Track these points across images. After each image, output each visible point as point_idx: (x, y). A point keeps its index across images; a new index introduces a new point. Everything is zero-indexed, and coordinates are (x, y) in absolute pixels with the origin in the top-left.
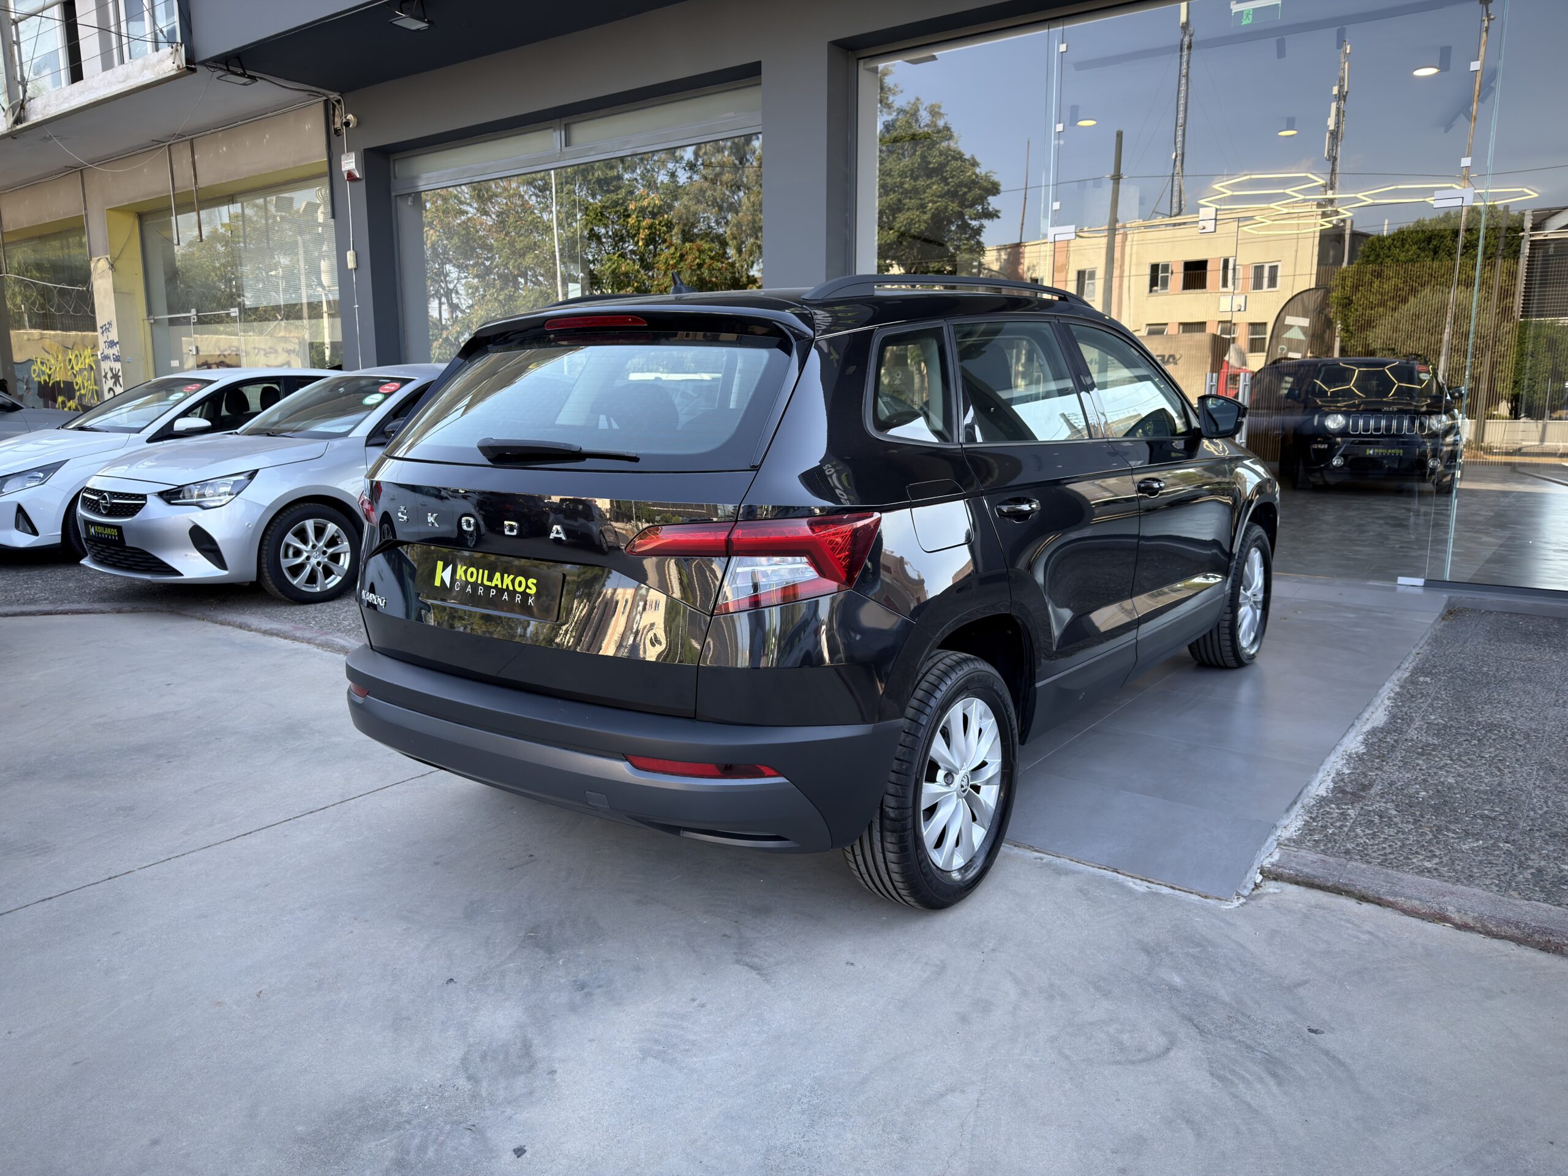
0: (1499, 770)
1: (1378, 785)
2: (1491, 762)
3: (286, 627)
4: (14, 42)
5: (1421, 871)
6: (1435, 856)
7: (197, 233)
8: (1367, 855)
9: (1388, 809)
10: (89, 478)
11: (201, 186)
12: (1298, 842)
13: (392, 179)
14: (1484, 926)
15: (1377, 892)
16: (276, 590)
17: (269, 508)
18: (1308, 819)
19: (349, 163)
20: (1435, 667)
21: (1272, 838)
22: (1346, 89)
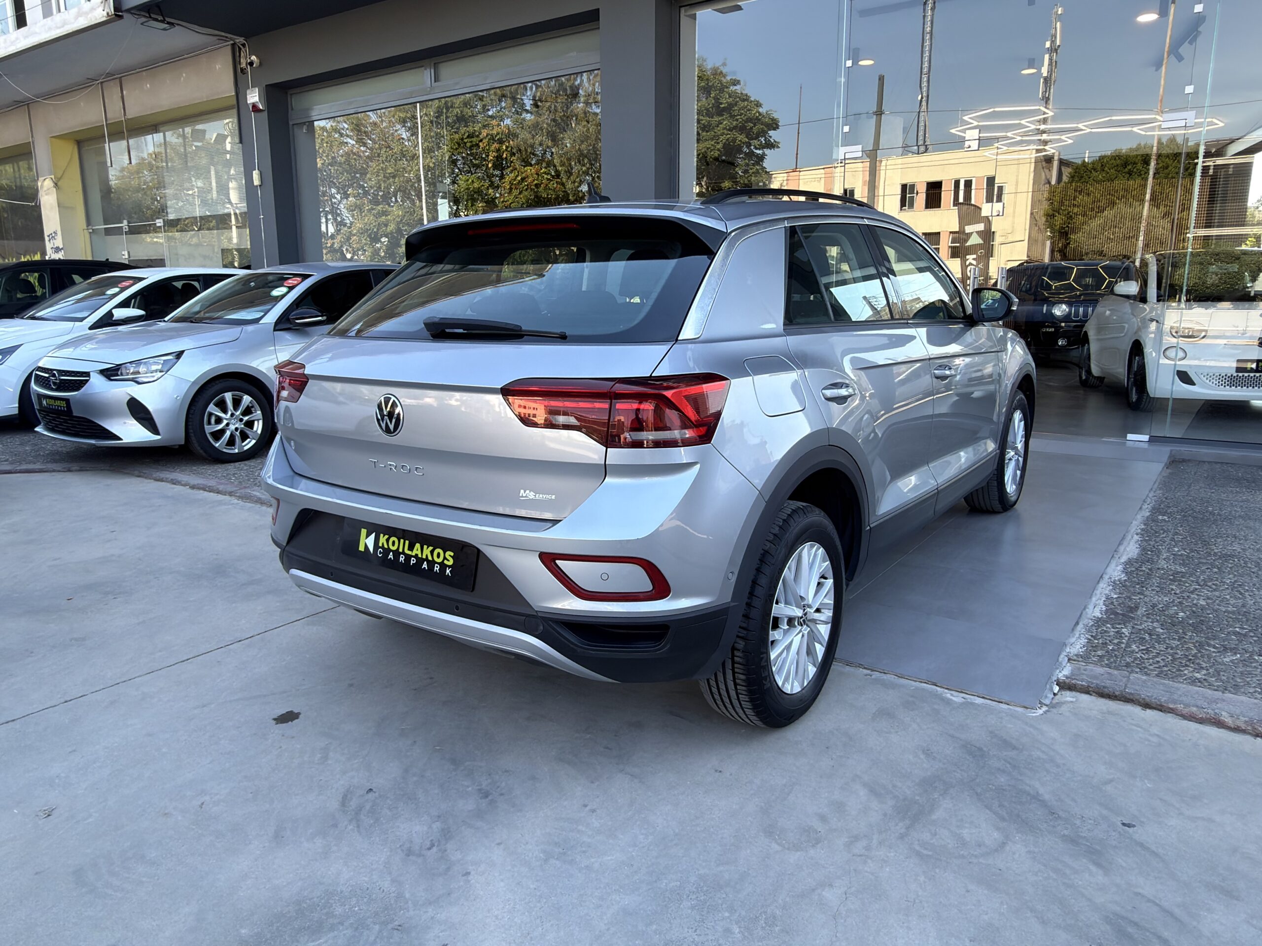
0: (1241, 594)
1: (1143, 607)
2: (1233, 586)
3: (212, 483)
5: (1194, 681)
6: (1202, 668)
7: (127, 157)
8: (1145, 668)
9: (1155, 628)
10: (40, 359)
11: (129, 117)
12: (1085, 657)
13: (290, 110)
14: (1254, 728)
15: (1159, 700)
16: (201, 451)
17: (194, 383)
18: (1090, 637)
19: (253, 97)
20: (1169, 508)
21: (1065, 654)
22: (1058, 44)
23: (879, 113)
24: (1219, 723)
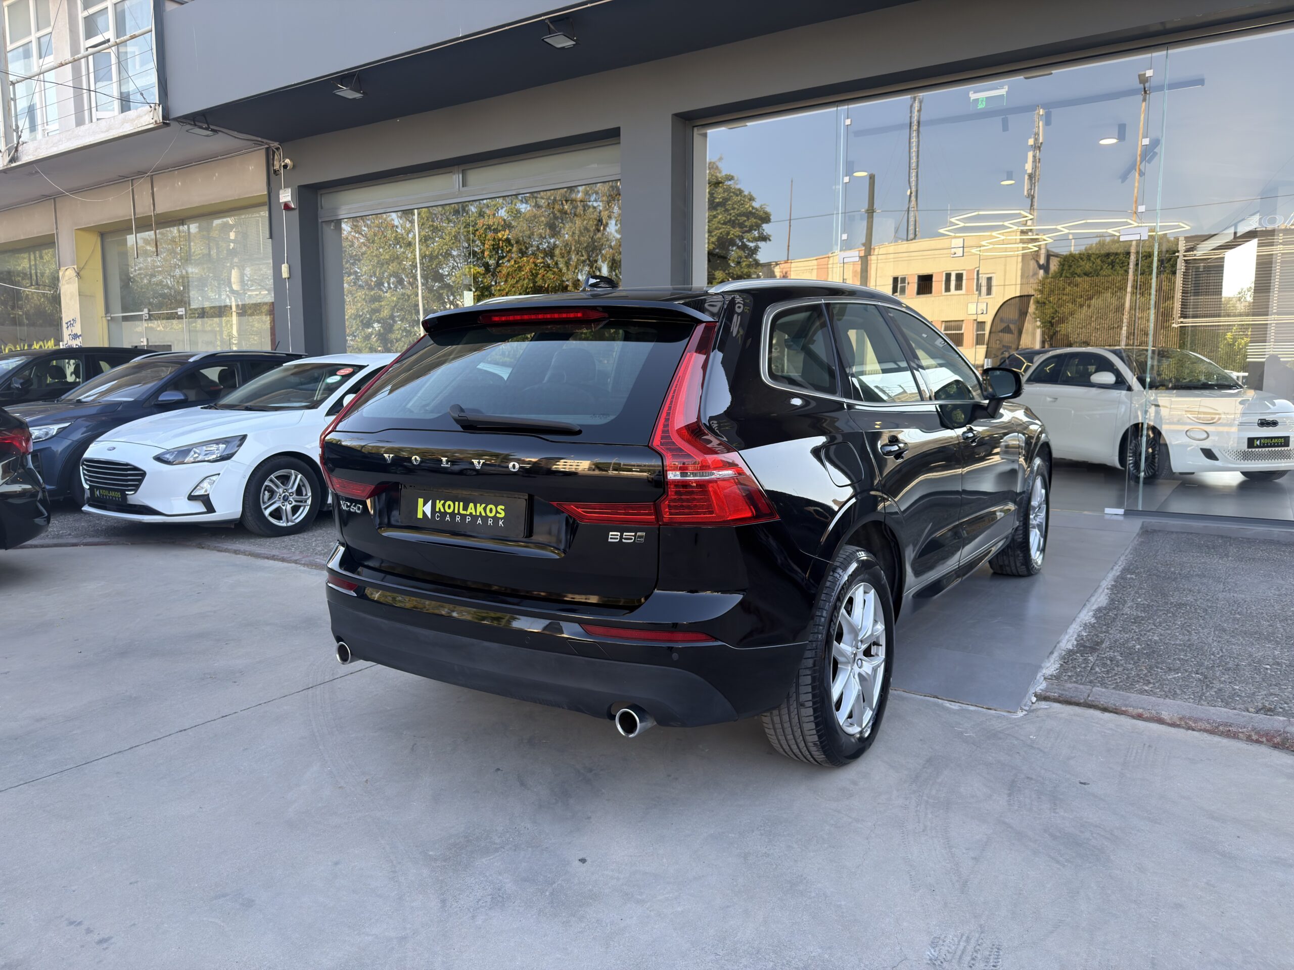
0: (1188, 631)
1: (1107, 642)
4: (12, 99)
5: (1142, 692)
6: (1150, 683)
7: (154, 248)
8: (1105, 683)
9: (1115, 656)
11: (160, 212)
12: (1057, 677)
13: (319, 209)
14: (1186, 723)
15: (1115, 705)
18: (1062, 663)
19: (286, 196)
20: (1137, 568)
21: (1041, 674)
22: (1041, 141)
23: (871, 212)
24: (1161, 721)
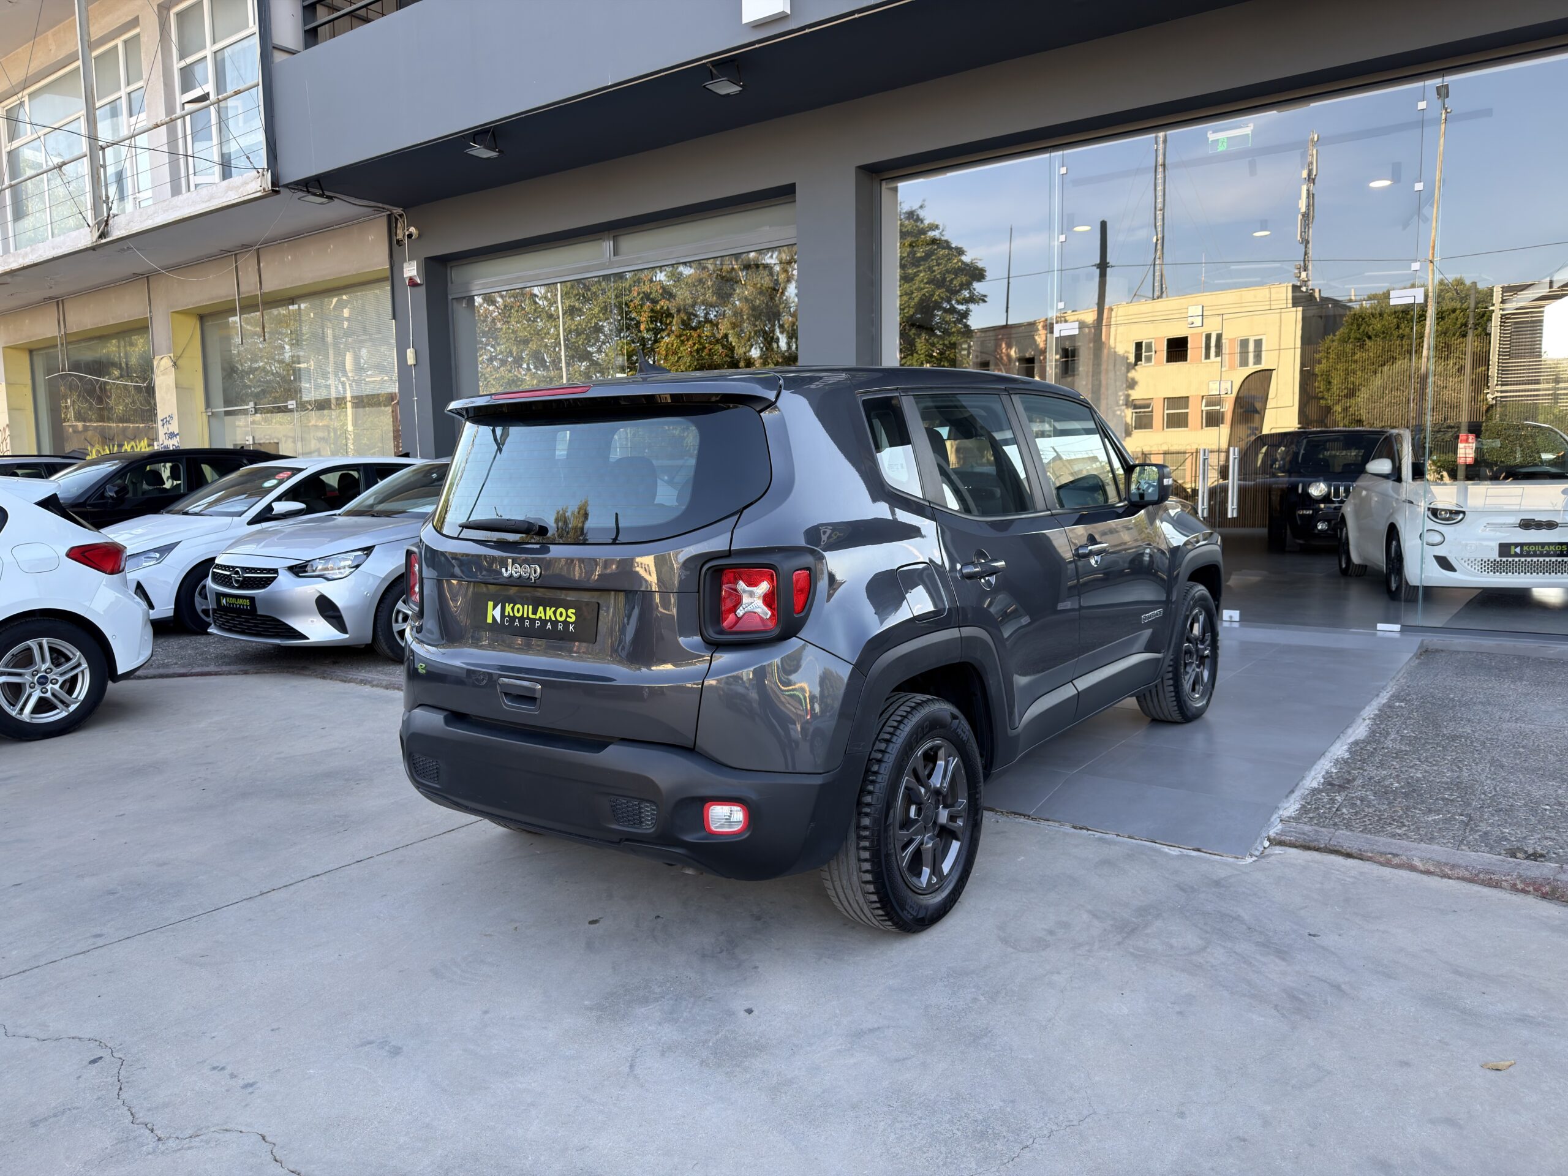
1: (1360, 779)
4: (101, 166)
6: (1404, 826)
7: (260, 331)
8: (1351, 826)
9: (1368, 795)
11: (267, 291)
13: (449, 284)
14: (1442, 870)
15: (1360, 850)
17: (384, 579)
18: (1303, 803)
19: (411, 270)
20: (1408, 695)
21: (1277, 815)
22: (1315, 172)
23: (1103, 266)
24: (1413, 868)
